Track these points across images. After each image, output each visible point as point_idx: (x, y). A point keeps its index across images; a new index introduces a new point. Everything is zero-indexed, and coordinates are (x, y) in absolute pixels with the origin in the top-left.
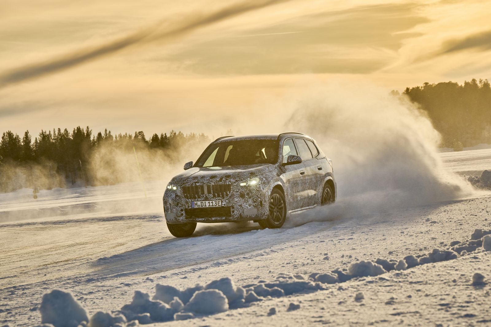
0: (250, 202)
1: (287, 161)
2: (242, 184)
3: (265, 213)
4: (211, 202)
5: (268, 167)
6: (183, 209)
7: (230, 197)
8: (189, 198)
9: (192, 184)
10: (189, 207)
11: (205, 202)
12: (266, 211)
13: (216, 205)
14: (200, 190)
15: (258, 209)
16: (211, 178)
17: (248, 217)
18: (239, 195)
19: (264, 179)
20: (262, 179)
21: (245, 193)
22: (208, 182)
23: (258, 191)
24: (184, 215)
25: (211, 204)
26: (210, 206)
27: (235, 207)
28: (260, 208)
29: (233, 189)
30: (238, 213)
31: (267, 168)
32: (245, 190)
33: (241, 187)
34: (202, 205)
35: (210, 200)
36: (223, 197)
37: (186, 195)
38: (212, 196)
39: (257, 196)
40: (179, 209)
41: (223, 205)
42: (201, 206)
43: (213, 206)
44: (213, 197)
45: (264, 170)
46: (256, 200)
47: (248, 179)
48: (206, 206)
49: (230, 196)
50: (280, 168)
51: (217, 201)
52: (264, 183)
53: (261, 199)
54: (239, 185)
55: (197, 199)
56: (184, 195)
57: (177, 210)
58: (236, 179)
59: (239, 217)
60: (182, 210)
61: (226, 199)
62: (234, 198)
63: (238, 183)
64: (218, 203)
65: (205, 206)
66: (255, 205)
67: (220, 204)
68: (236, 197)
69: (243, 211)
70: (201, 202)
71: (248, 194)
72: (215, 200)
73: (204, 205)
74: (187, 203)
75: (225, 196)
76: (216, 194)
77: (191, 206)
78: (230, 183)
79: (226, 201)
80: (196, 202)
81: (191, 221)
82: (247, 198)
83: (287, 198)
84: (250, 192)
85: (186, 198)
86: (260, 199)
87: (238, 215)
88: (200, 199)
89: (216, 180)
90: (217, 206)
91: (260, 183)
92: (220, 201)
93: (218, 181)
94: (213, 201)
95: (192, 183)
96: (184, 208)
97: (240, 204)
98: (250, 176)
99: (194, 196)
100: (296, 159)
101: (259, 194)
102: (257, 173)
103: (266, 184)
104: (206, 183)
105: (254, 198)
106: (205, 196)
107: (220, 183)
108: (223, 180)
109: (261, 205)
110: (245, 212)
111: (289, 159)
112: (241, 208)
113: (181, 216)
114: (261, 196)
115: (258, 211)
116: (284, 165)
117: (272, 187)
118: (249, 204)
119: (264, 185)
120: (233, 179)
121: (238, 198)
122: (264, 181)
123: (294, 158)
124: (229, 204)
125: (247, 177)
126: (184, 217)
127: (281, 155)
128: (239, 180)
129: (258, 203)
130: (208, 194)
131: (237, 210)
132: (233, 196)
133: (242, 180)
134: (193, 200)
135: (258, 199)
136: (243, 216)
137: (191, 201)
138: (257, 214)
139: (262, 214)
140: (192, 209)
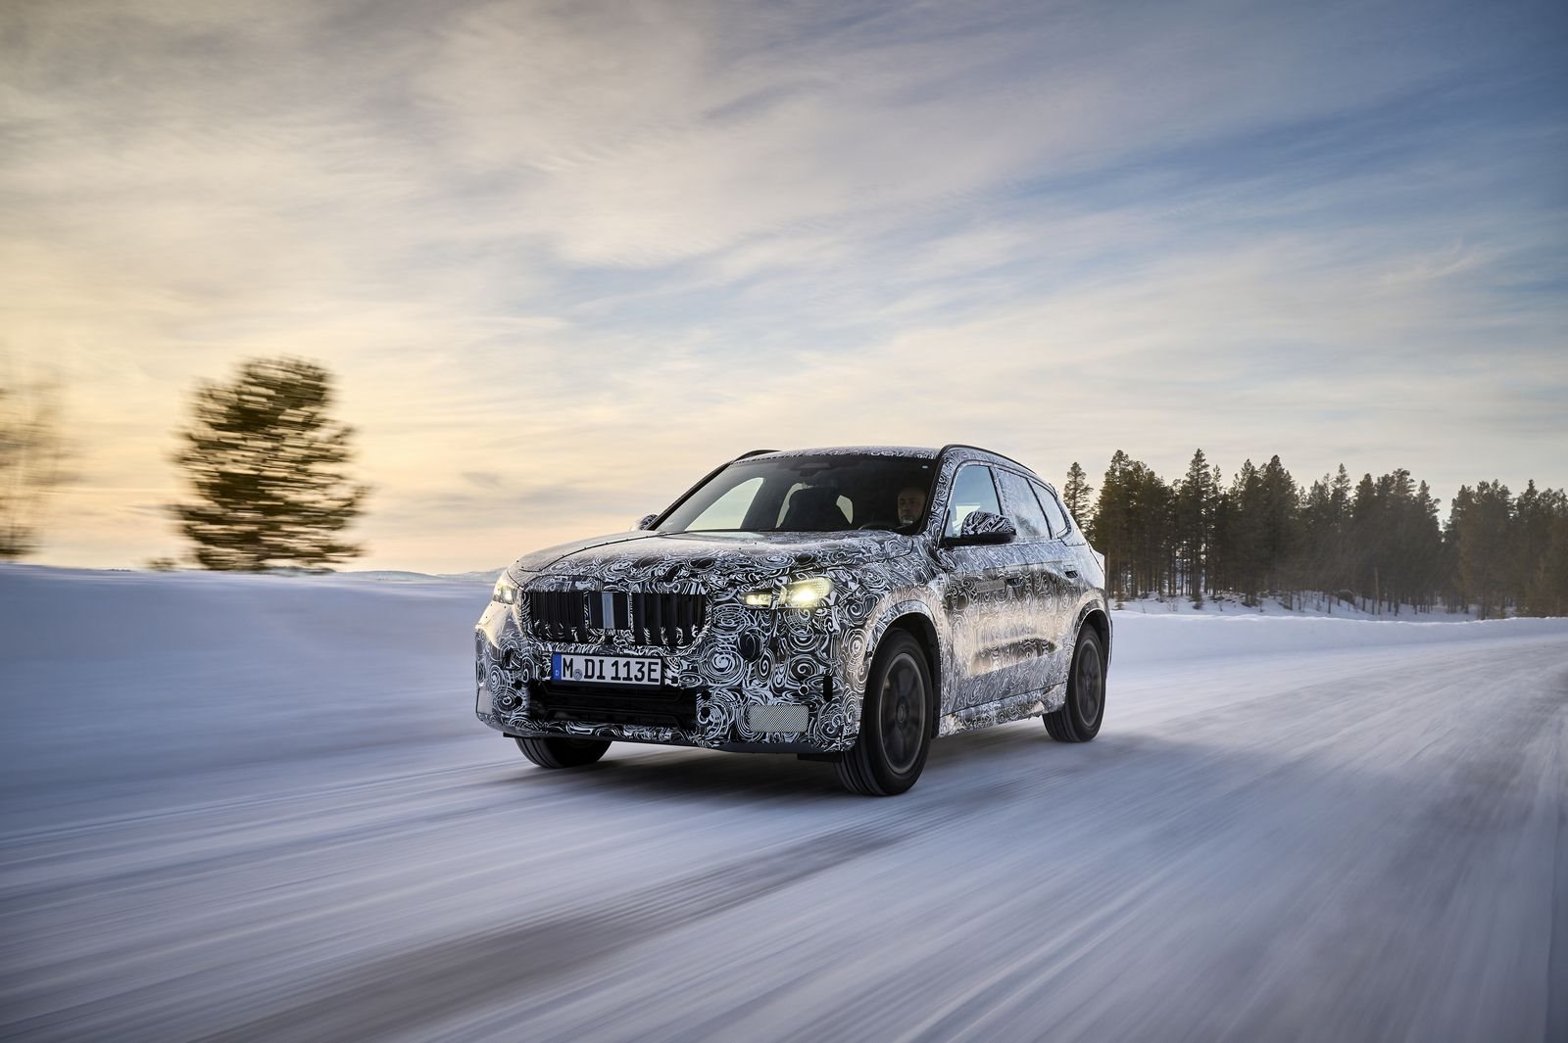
0: (781, 674)
1: (963, 532)
2: (753, 601)
3: (841, 729)
4: (622, 661)
5: (881, 543)
6: (522, 680)
7: (701, 647)
8: (550, 640)
9: (562, 584)
10: (543, 673)
11: (601, 662)
12: (849, 721)
13: (640, 675)
14: (587, 611)
15: (810, 710)
16: (635, 566)
17: (767, 740)
18: (735, 643)
19: (853, 586)
20: (846, 584)
21: (761, 638)
22: (619, 581)
23: (817, 631)
24: (524, 703)
25: (623, 673)
26: (617, 678)
27: (714, 693)
28: (821, 704)
29: (712, 616)
30: (725, 722)
31: (878, 546)
32: (764, 624)
33: (749, 613)
34: (590, 674)
35: (619, 656)
36: (673, 645)
37: (539, 626)
38: (632, 639)
39: (812, 653)
40: (510, 678)
41: (668, 682)
42: (586, 676)
43: (628, 678)
44: (633, 644)
45: (860, 552)
46: (808, 672)
47: (781, 581)
48: (604, 678)
49: (698, 646)
50: (932, 554)
51: (647, 661)
52: (850, 602)
53: (828, 666)
54: (744, 603)
55: (573, 647)
56: (533, 624)
57: (503, 682)
58: (732, 577)
59: (726, 737)
60: (518, 685)
61: (682, 657)
62: (712, 655)
63: (738, 592)
64: (650, 670)
65: (598, 678)
66: (804, 690)
67: (657, 675)
68: (721, 653)
69: (746, 712)
70: (587, 661)
71: (774, 645)
72: (639, 657)
73: (597, 673)
74: (538, 657)
75: (679, 642)
76: (647, 632)
77: (551, 673)
78: (704, 592)
79: (679, 665)
80: (568, 658)
81: (548, 729)
82: (766, 658)
83: (948, 665)
84: (785, 636)
85: (537, 636)
86: (822, 669)
87: (723, 730)
88: (583, 648)
89: (653, 573)
90: (645, 682)
91: (831, 602)
92: (659, 661)
93: (660, 580)
94: (633, 661)
95: (564, 580)
96: (525, 678)
97: (734, 682)
98: (792, 569)
99: (567, 632)
100: (995, 525)
101: (823, 648)
102: (827, 558)
103: (857, 605)
104: (613, 583)
105: (798, 662)
106: (603, 637)
107: (667, 587)
108: (679, 578)
109: (828, 693)
110: (753, 717)
111: (968, 525)
112: (739, 702)
113: (514, 708)
114: (828, 655)
115: (810, 720)
116: (950, 543)
117: (886, 623)
118: (774, 685)
119: (849, 611)
120: (721, 574)
121: (727, 656)
122: (852, 595)
123: (987, 522)
124: (690, 677)
125: (778, 571)
126: (524, 713)
127: (942, 508)
128: (743, 583)
129: (813, 683)
130: (616, 628)
131: (719, 707)
132: (712, 647)
133: (755, 582)
134: (560, 648)
135: (814, 668)
136: (744, 734)
137: (551, 650)
138: (807, 731)
139: (830, 730)
140: (554, 683)
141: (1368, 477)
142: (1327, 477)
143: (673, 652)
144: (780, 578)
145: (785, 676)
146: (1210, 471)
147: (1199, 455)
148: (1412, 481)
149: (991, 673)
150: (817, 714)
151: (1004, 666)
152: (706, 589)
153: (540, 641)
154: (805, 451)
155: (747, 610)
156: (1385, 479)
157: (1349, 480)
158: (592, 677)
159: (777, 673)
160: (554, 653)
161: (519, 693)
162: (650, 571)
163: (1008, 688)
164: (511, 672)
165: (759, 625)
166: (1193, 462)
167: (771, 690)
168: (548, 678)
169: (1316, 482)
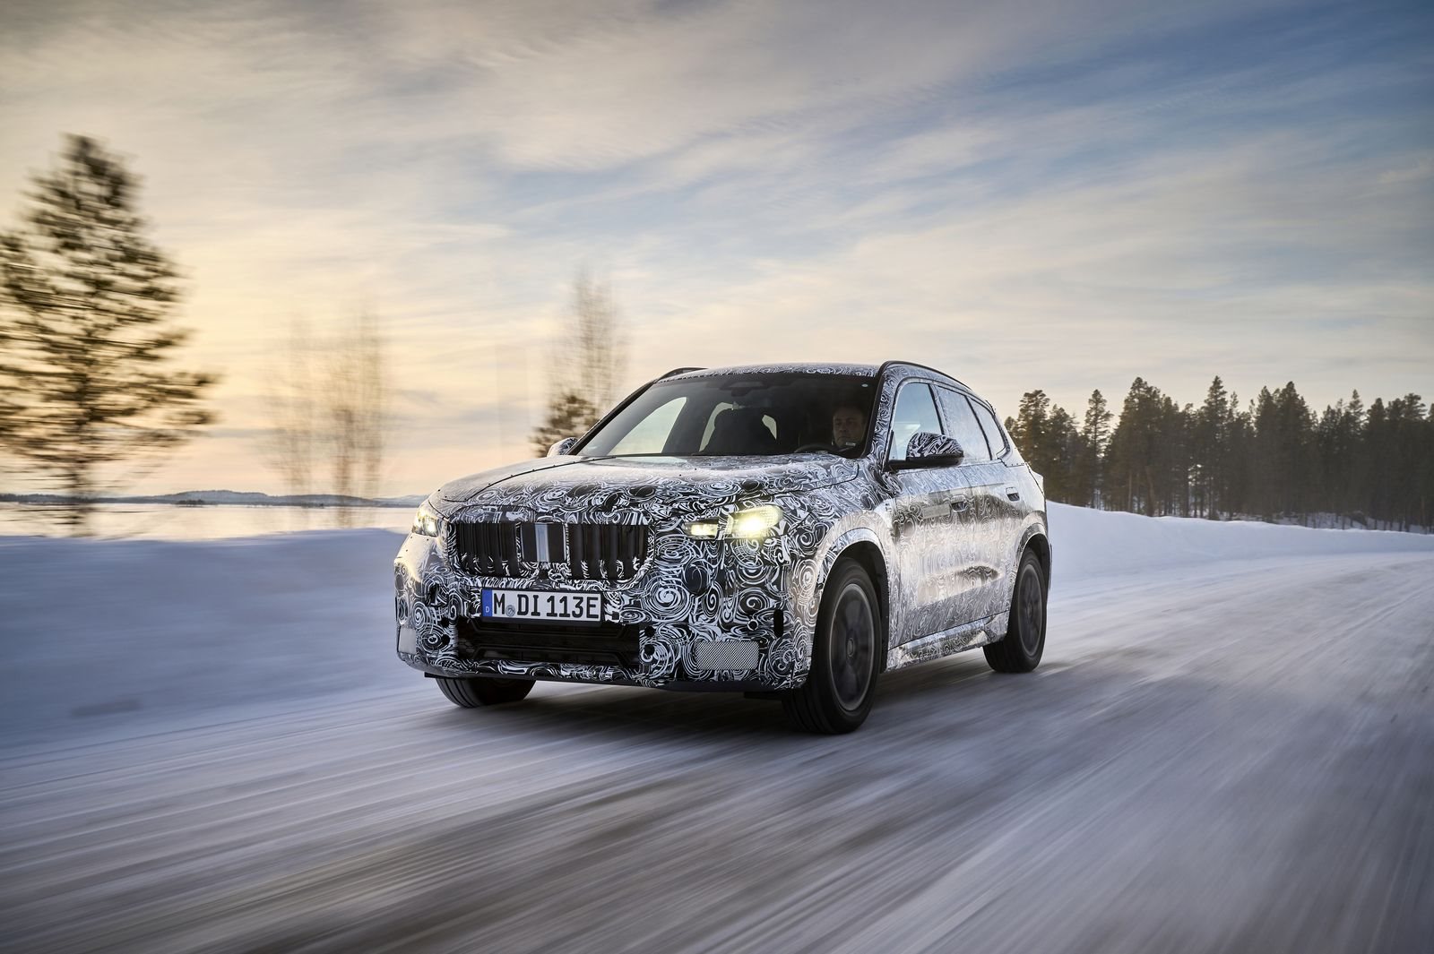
0: (729, 609)
1: (908, 454)
2: (701, 531)
3: (792, 665)
4: (558, 596)
5: (827, 467)
6: (449, 617)
7: (643, 581)
8: (479, 574)
9: (491, 515)
10: (471, 610)
11: (536, 597)
12: (800, 657)
13: (578, 611)
14: (519, 543)
15: (761, 645)
16: (570, 495)
17: (715, 678)
18: (680, 576)
19: (802, 514)
20: (794, 512)
21: (708, 570)
22: (554, 511)
23: (766, 563)
24: (452, 642)
25: (559, 609)
26: (553, 614)
27: (658, 630)
28: (772, 640)
29: (655, 547)
30: (671, 659)
31: (824, 471)
32: (710, 556)
33: (694, 544)
34: (523, 610)
35: (554, 590)
36: (613, 579)
37: (466, 559)
38: (568, 573)
39: (762, 586)
40: (437, 616)
41: (608, 618)
42: (520, 613)
43: (565, 614)
44: (569, 578)
45: (806, 477)
46: (758, 606)
47: (727, 510)
48: (539, 614)
49: (640, 580)
50: (878, 478)
51: (585, 596)
52: (800, 531)
53: (778, 599)
54: (688, 533)
55: (505, 580)
56: (460, 557)
57: (428, 620)
58: (676, 506)
59: (673, 674)
60: (445, 622)
61: (623, 592)
62: (656, 588)
63: (682, 522)
64: (589, 606)
65: (533, 614)
66: (753, 625)
67: (596, 611)
68: (665, 587)
69: (693, 649)
70: (520, 596)
71: (721, 577)
72: (576, 591)
73: (531, 609)
74: (466, 593)
75: (620, 576)
76: (584, 565)
77: (481, 610)
78: (646, 522)
79: (621, 600)
80: (499, 594)
81: (478, 669)
82: (713, 591)
83: (896, 596)
84: (733, 568)
85: (465, 571)
86: (772, 603)
87: (669, 668)
88: (516, 582)
89: (590, 502)
90: (584, 618)
91: (781, 532)
92: (599, 596)
93: (599, 509)
94: (570, 596)
95: (493, 510)
96: (452, 615)
97: (679, 617)
98: (738, 496)
99: (497, 566)
100: (942, 447)
101: (773, 581)
102: (775, 485)
103: (808, 535)
104: (547, 514)
105: (747, 596)
106: (537, 572)
107: (605, 518)
108: (619, 508)
109: (780, 627)
110: (700, 654)
111: (914, 447)
112: (685, 639)
113: (440, 648)
114: (779, 588)
115: (760, 656)
116: (894, 467)
117: (836, 553)
118: (722, 620)
119: (799, 540)
120: (663, 503)
121: (673, 590)
122: (801, 524)
123: (934, 443)
124: (632, 613)
125: (724, 498)
126: (452, 653)
127: (886, 430)
128: (687, 512)
129: (764, 618)
130: (551, 561)
131: (665, 644)
132: (656, 580)
133: (701, 511)
134: (491, 583)
135: (764, 602)
136: (690, 672)
137: (480, 585)
138: (757, 668)
139: (781, 667)
140: (484, 620)
141: (1379, 401)
142: (1340, 403)
143: (613, 586)
144: (726, 507)
145: (733, 611)
146: (1228, 398)
147: (1217, 383)
148: (1423, 405)
149: (937, 603)
150: (768, 649)
151: (950, 595)
152: (648, 519)
153: (468, 576)
154: (735, 369)
155: (692, 540)
156: (1397, 402)
157: (1361, 406)
158: (526, 613)
159: (725, 608)
160: (484, 588)
161: (446, 632)
162: (587, 500)
163: (953, 618)
164: (436, 609)
165: (705, 557)
166: (1211, 389)
167: (719, 625)
168: (478, 615)
169: (1329, 407)
